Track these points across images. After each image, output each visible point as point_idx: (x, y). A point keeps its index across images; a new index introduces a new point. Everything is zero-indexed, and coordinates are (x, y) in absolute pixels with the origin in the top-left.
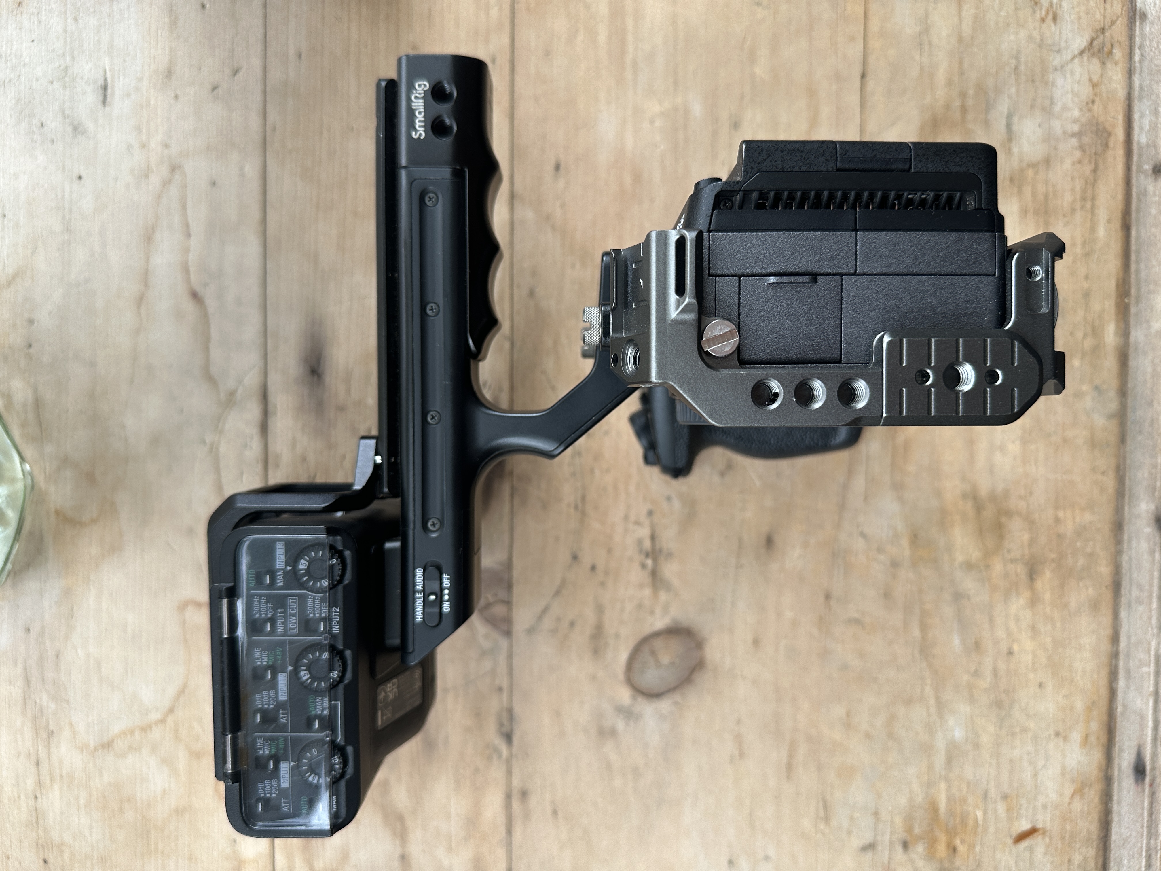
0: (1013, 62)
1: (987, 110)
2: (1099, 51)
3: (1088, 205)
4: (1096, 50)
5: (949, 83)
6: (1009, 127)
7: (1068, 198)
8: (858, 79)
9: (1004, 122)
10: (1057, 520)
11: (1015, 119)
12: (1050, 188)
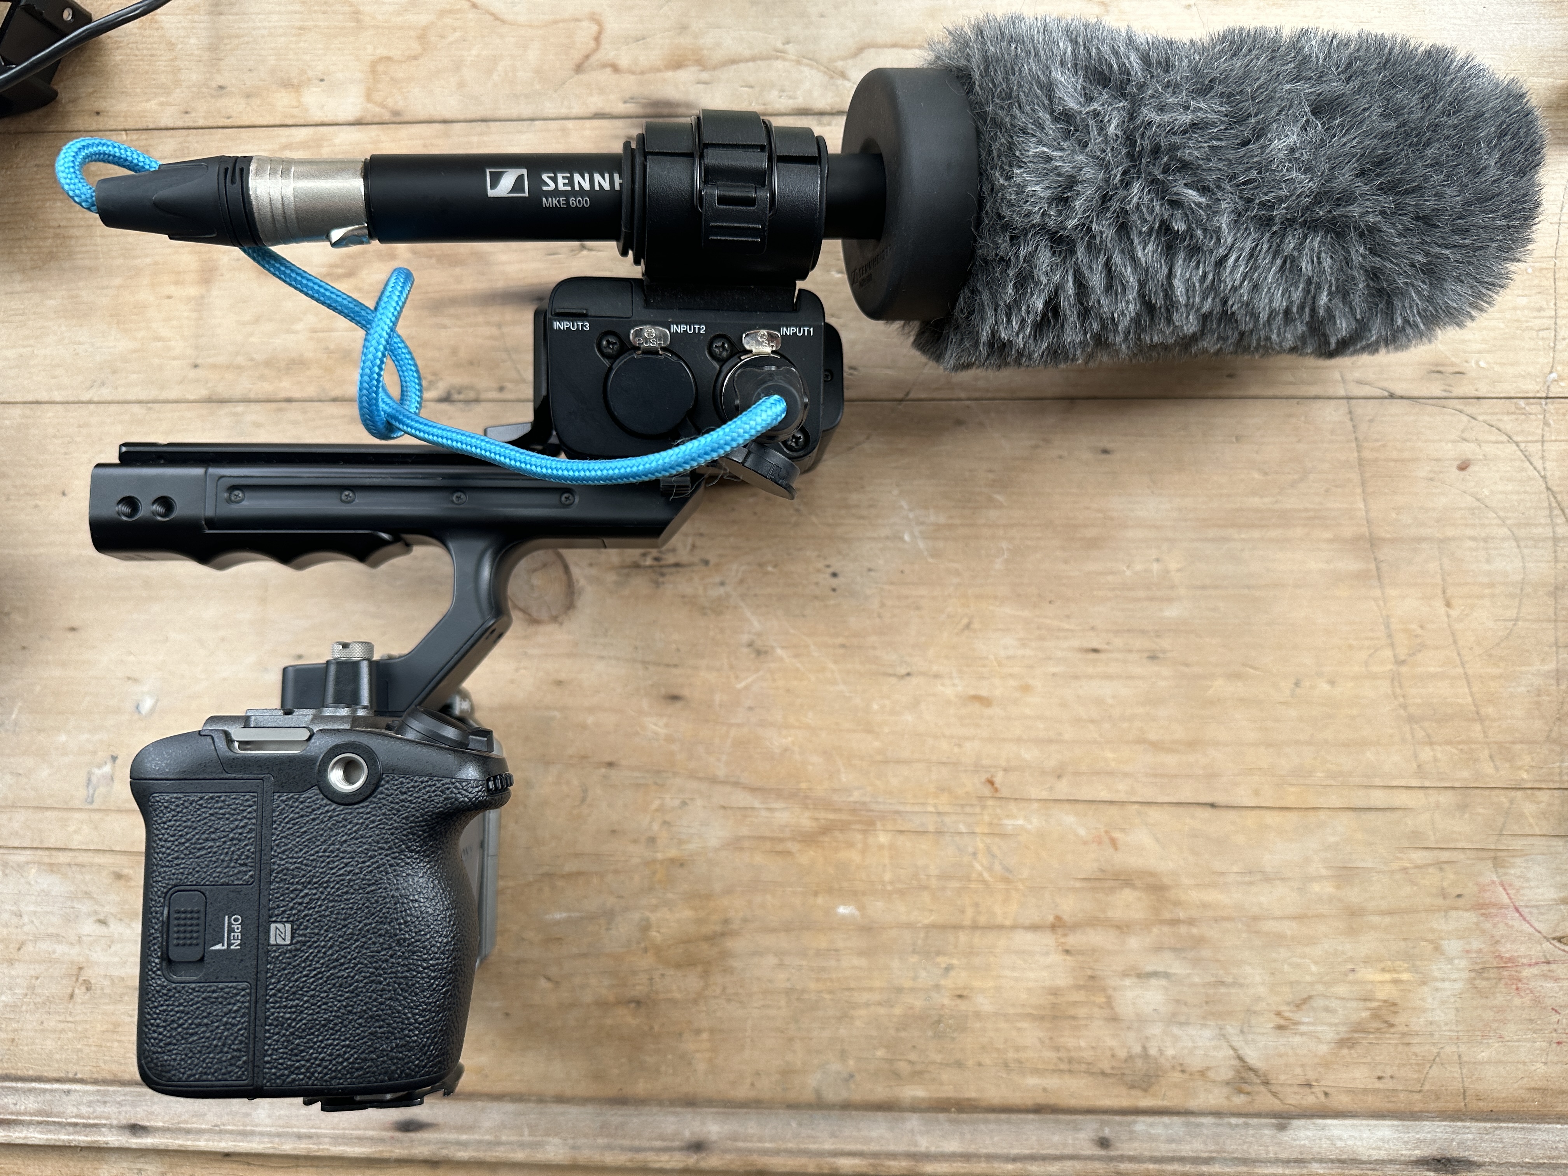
0: (1229, 979)
1: (1174, 950)
2: (1242, 1078)
3: (1063, 1066)
4: (1244, 1075)
5: (1205, 906)
6: (1155, 974)
7: (1071, 1042)
8: (1210, 800)
9: (1160, 969)
10: (698, 1032)
11: (1163, 982)
12: (1084, 1022)
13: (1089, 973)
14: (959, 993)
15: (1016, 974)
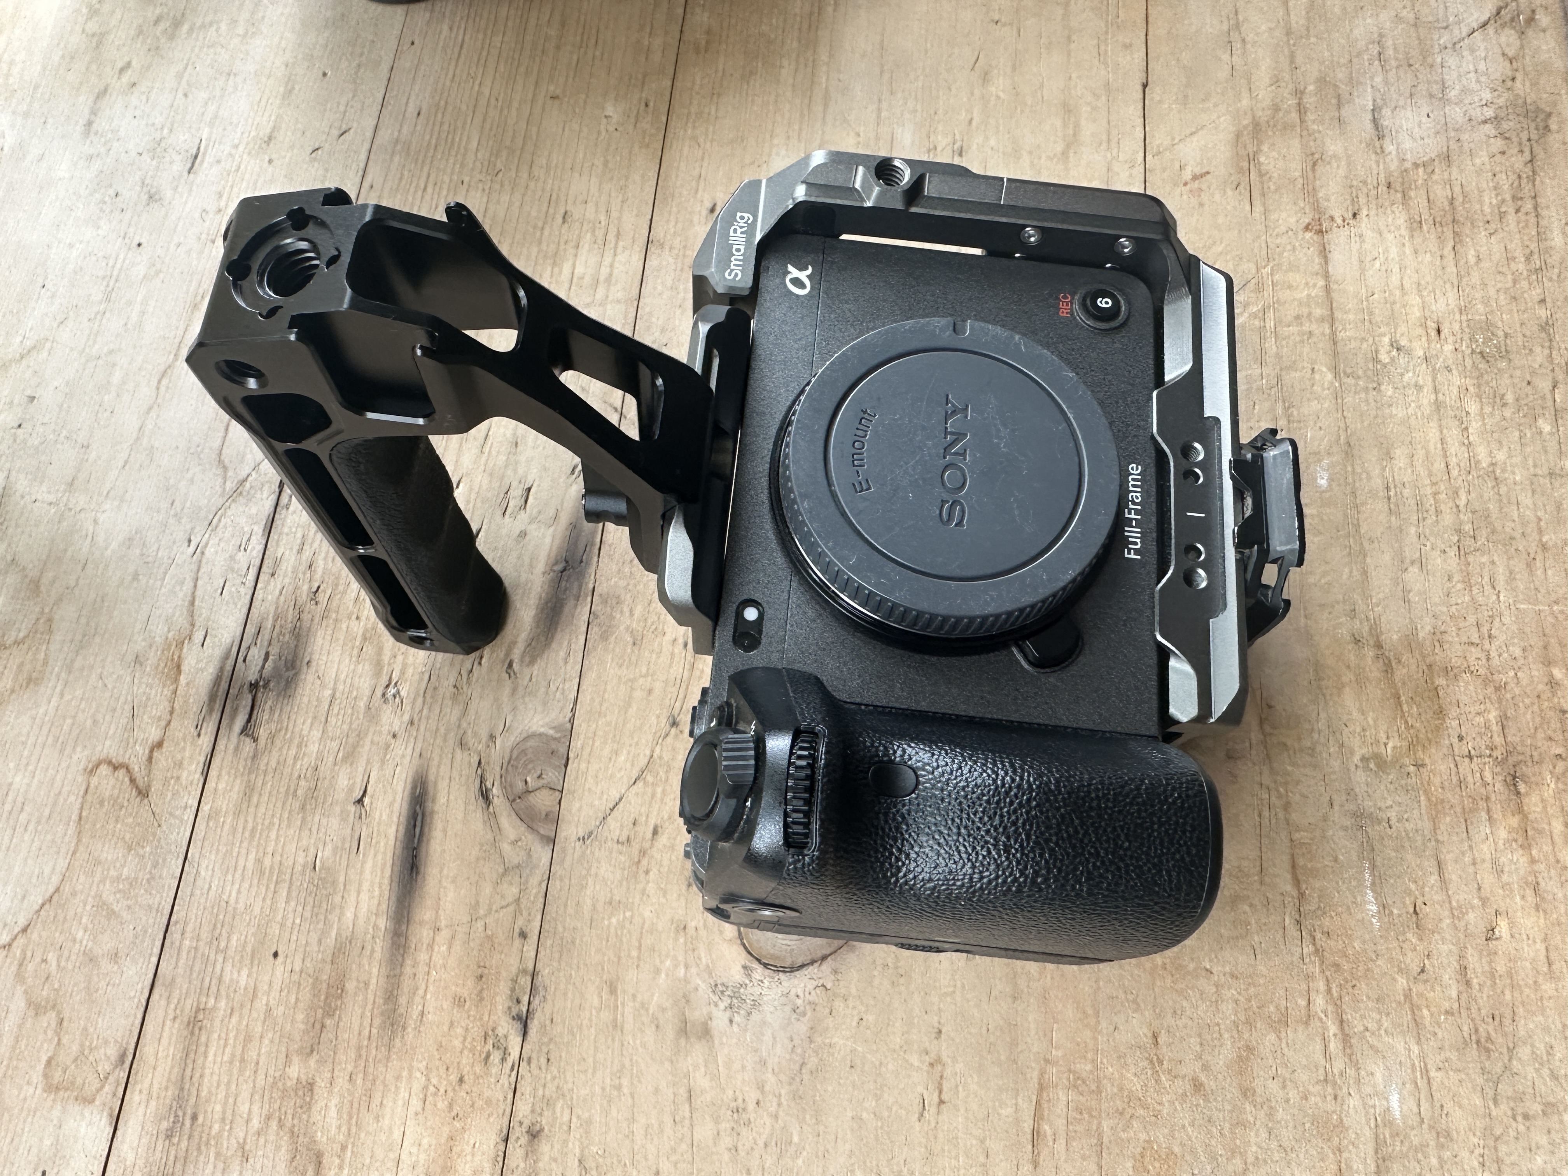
6: (1375, 122)
8: (1140, 89)
9: (1369, 116)
11: (1386, 112)
12: (1457, 189)
13: (1383, 189)
14: (1433, 333)
15: (1396, 269)
